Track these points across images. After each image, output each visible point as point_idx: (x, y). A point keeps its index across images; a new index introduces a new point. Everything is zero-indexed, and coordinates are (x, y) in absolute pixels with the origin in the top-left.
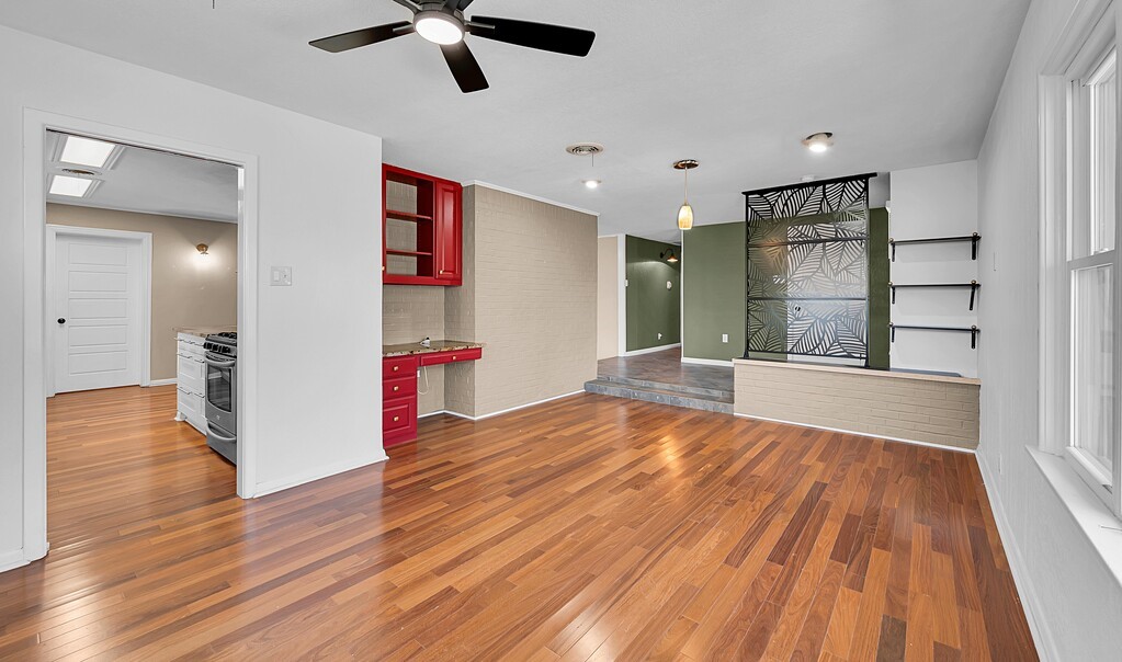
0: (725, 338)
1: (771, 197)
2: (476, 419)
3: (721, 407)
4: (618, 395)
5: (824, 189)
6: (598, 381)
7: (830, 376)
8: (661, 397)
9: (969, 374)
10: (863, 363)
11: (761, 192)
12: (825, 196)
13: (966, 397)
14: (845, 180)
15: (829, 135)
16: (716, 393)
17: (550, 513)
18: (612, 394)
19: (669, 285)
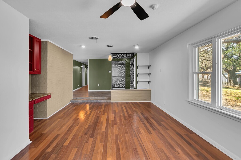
0: (99, 85)
1: (117, 55)
2: (48, 118)
3: (108, 101)
4: (81, 102)
5: (127, 55)
6: (73, 99)
7: (129, 91)
8: (94, 101)
9: (148, 89)
10: (133, 88)
11: (115, 54)
12: (127, 56)
13: (148, 93)
14: (130, 53)
15: (139, 45)
16: (105, 98)
17: (107, 138)
18: (79, 102)
19: (80, 72)
